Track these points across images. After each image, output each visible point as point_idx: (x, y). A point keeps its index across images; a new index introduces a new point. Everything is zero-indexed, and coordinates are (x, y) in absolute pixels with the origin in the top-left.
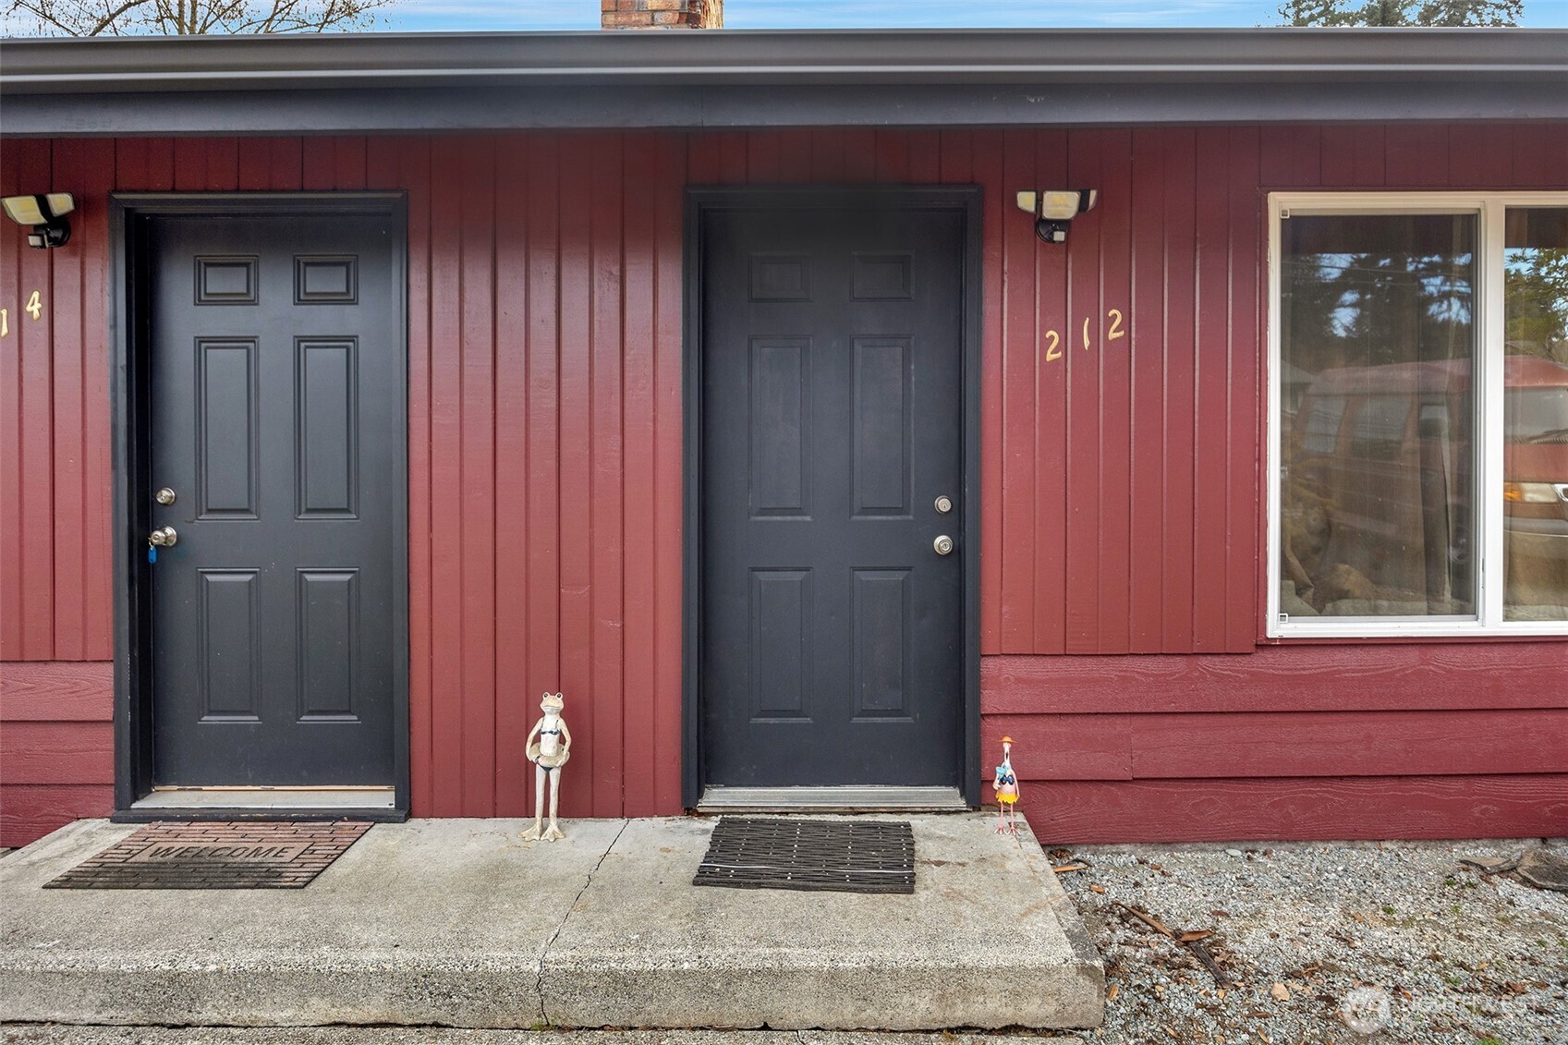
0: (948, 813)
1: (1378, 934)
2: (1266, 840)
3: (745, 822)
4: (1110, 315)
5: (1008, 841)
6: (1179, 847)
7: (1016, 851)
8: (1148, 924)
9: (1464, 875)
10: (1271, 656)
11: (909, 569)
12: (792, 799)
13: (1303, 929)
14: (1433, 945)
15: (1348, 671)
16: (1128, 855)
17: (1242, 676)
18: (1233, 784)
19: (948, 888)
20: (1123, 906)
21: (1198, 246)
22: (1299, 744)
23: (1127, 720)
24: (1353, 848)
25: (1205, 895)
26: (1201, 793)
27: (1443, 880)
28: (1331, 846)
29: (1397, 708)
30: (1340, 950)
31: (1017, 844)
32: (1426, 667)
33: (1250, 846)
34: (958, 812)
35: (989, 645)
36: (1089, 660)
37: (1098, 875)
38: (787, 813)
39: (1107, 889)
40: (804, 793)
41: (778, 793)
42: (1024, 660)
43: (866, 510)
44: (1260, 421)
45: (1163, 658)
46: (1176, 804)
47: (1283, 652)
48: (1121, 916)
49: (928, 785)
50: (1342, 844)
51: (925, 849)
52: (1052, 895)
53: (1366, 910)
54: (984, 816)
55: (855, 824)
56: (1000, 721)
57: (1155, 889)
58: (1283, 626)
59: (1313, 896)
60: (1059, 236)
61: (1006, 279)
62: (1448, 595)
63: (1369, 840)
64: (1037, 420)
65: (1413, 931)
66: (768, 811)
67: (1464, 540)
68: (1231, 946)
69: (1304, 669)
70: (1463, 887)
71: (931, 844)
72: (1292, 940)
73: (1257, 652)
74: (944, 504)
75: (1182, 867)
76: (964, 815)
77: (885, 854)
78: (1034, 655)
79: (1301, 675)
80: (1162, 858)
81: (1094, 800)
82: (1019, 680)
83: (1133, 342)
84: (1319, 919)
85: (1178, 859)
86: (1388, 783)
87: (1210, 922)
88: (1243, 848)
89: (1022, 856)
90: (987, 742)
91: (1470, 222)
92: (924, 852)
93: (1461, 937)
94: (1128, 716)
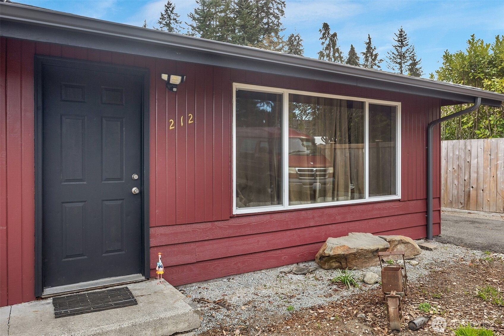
0: (139, 282)
1: (263, 291)
2: (233, 275)
3: (64, 297)
4: (189, 116)
5: (162, 286)
6: (209, 281)
7: (165, 288)
8: (206, 301)
9: (281, 275)
10: (234, 220)
11: (123, 199)
12: (81, 286)
13: (246, 294)
14: (276, 291)
15: (253, 223)
16: (195, 286)
17: (226, 227)
18: (224, 260)
19: (148, 301)
20: (198, 299)
21: (214, 96)
22: (241, 245)
23: (194, 244)
24: (254, 274)
25: (219, 292)
26: (216, 264)
27: (276, 277)
28: (249, 274)
29: (265, 232)
30: (255, 297)
31: (165, 286)
32: (272, 220)
33: (229, 278)
34: (142, 281)
35: (152, 224)
36: (183, 226)
37: (188, 293)
38: (79, 292)
39: (192, 296)
40: (85, 284)
41: (74, 286)
42: (163, 227)
43: (107, 179)
44: (231, 150)
45: (205, 223)
46: (209, 268)
47: (237, 219)
48: (198, 301)
49: (130, 274)
50: (252, 273)
51: (134, 293)
52: (181, 297)
53: (260, 287)
54: (151, 281)
55: (107, 290)
56: (155, 249)
57: (205, 293)
58: (237, 211)
59: (247, 286)
60: (175, 89)
61: (157, 101)
62: (276, 200)
63: (258, 270)
64: (167, 149)
65: (271, 289)
66: (72, 292)
67: (273, 186)
68: (229, 302)
69: (242, 223)
70: (281, 278)
71: (136, 291)
72: (244, 297)
73: (230, 219)
74: (136, 177)
75: (211, 286)
76: (144, 282)
77: (123, 296)
78: (166, 225)
79: (242, 225)
80: (205, 285)
81: (185, 270)
82: (161, 234)
83: (196, 125)
84: (249, 291)
85: (210, 285)
86: (263, 253)
87: (222, 298)
88: (227, 278)
89: (167, 289)
90: (152, 256)
91: (281, 96)
92: (135, 294)
93: (282, 288)
94: (194, 242)
